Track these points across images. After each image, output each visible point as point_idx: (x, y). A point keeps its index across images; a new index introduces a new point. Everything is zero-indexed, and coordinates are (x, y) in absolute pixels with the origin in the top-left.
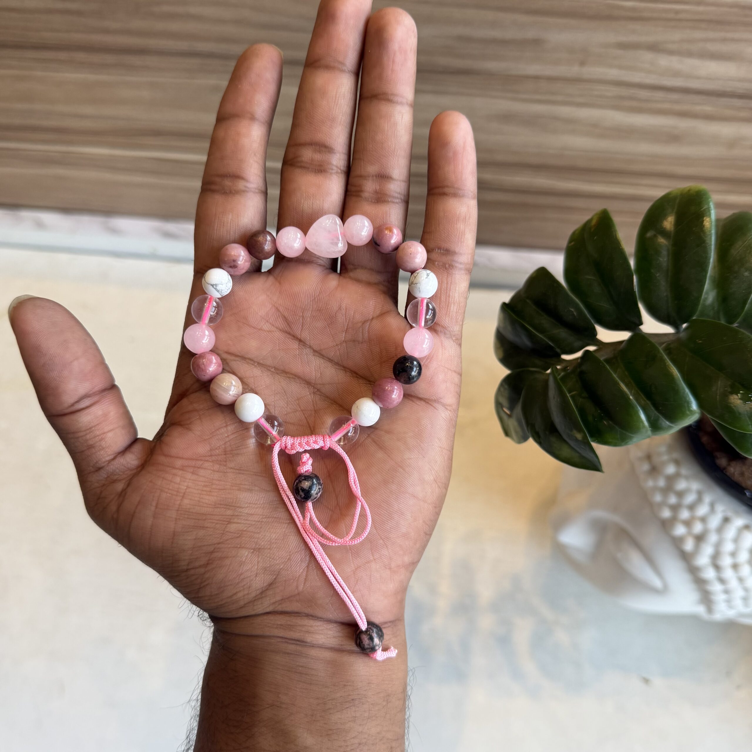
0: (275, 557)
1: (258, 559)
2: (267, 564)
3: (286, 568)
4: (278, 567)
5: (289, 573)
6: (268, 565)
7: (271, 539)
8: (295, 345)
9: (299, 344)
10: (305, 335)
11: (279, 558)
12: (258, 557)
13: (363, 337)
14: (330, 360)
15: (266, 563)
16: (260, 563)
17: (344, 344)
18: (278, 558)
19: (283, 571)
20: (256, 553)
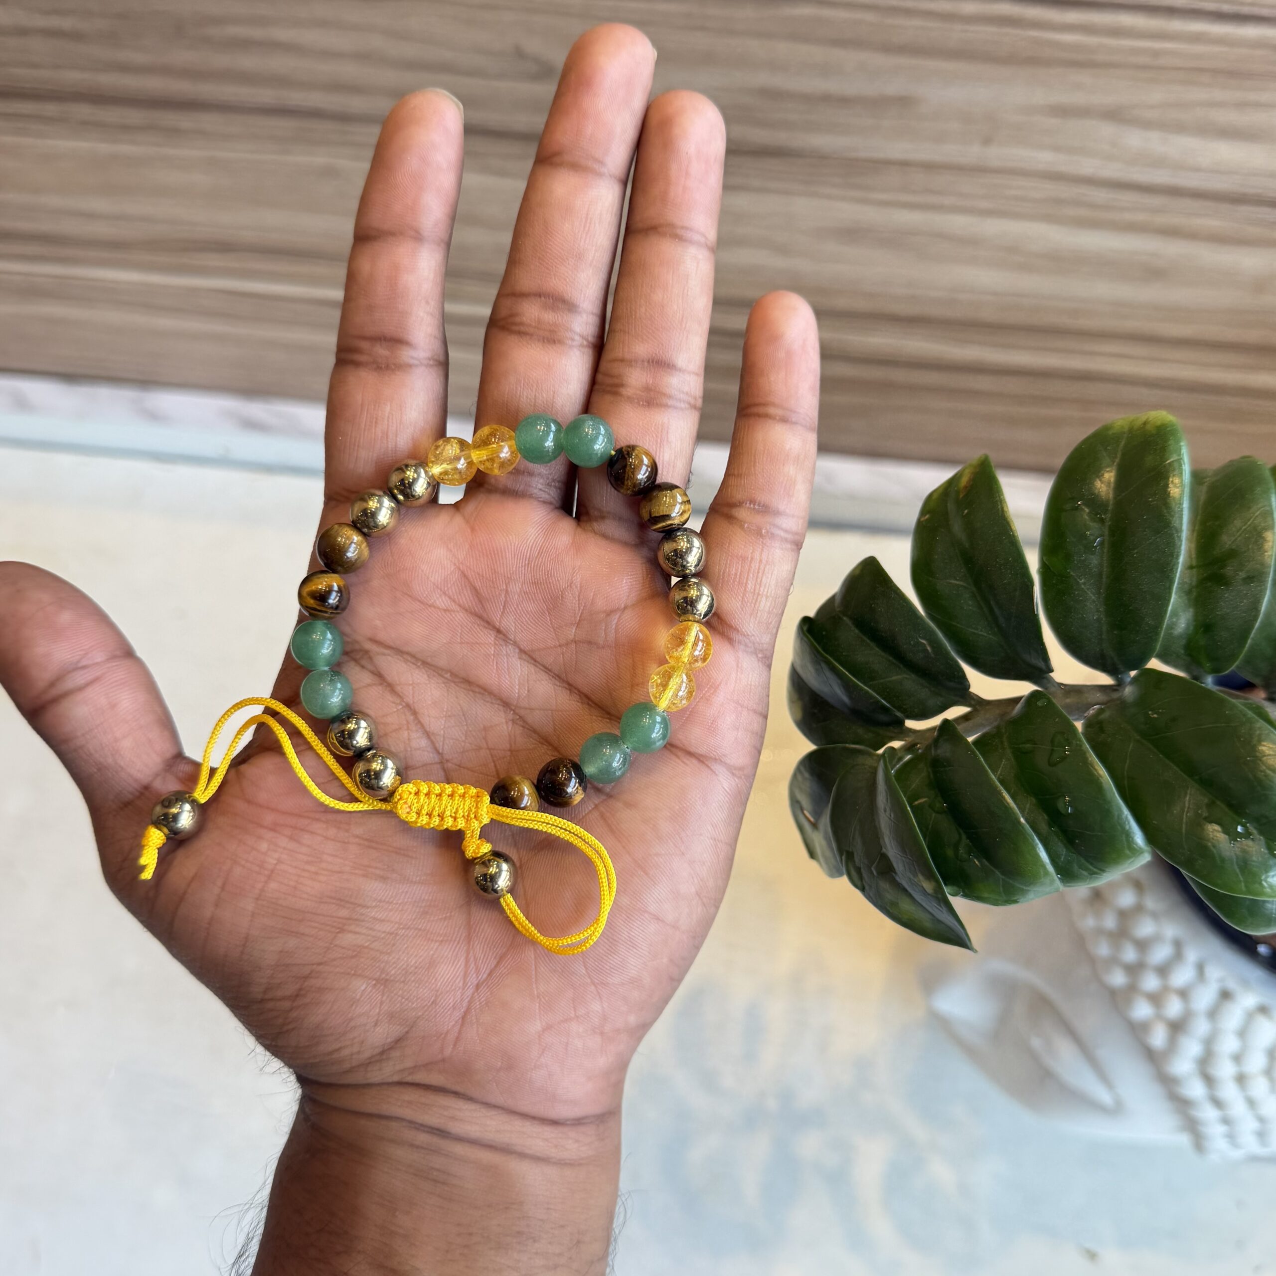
0: (412, 996)
1: (382, 998)
2: (396, 1007)
3: (427, 1017)
4: (414, 1013)
5: (431, 1025)
6: (398, 1010)
7: (408, 966)
8: (489, 637)
9: (496, 636)
10: (508, 623)
11: (417, 1000)
12: (383, 995)
13: (606, 638)
14: (547, 670)
15: (396, 1005)
16: (384, 1004)
17: (573, 646)
18: (415, 998)
19: (422, 1022)
20: (380, 987)
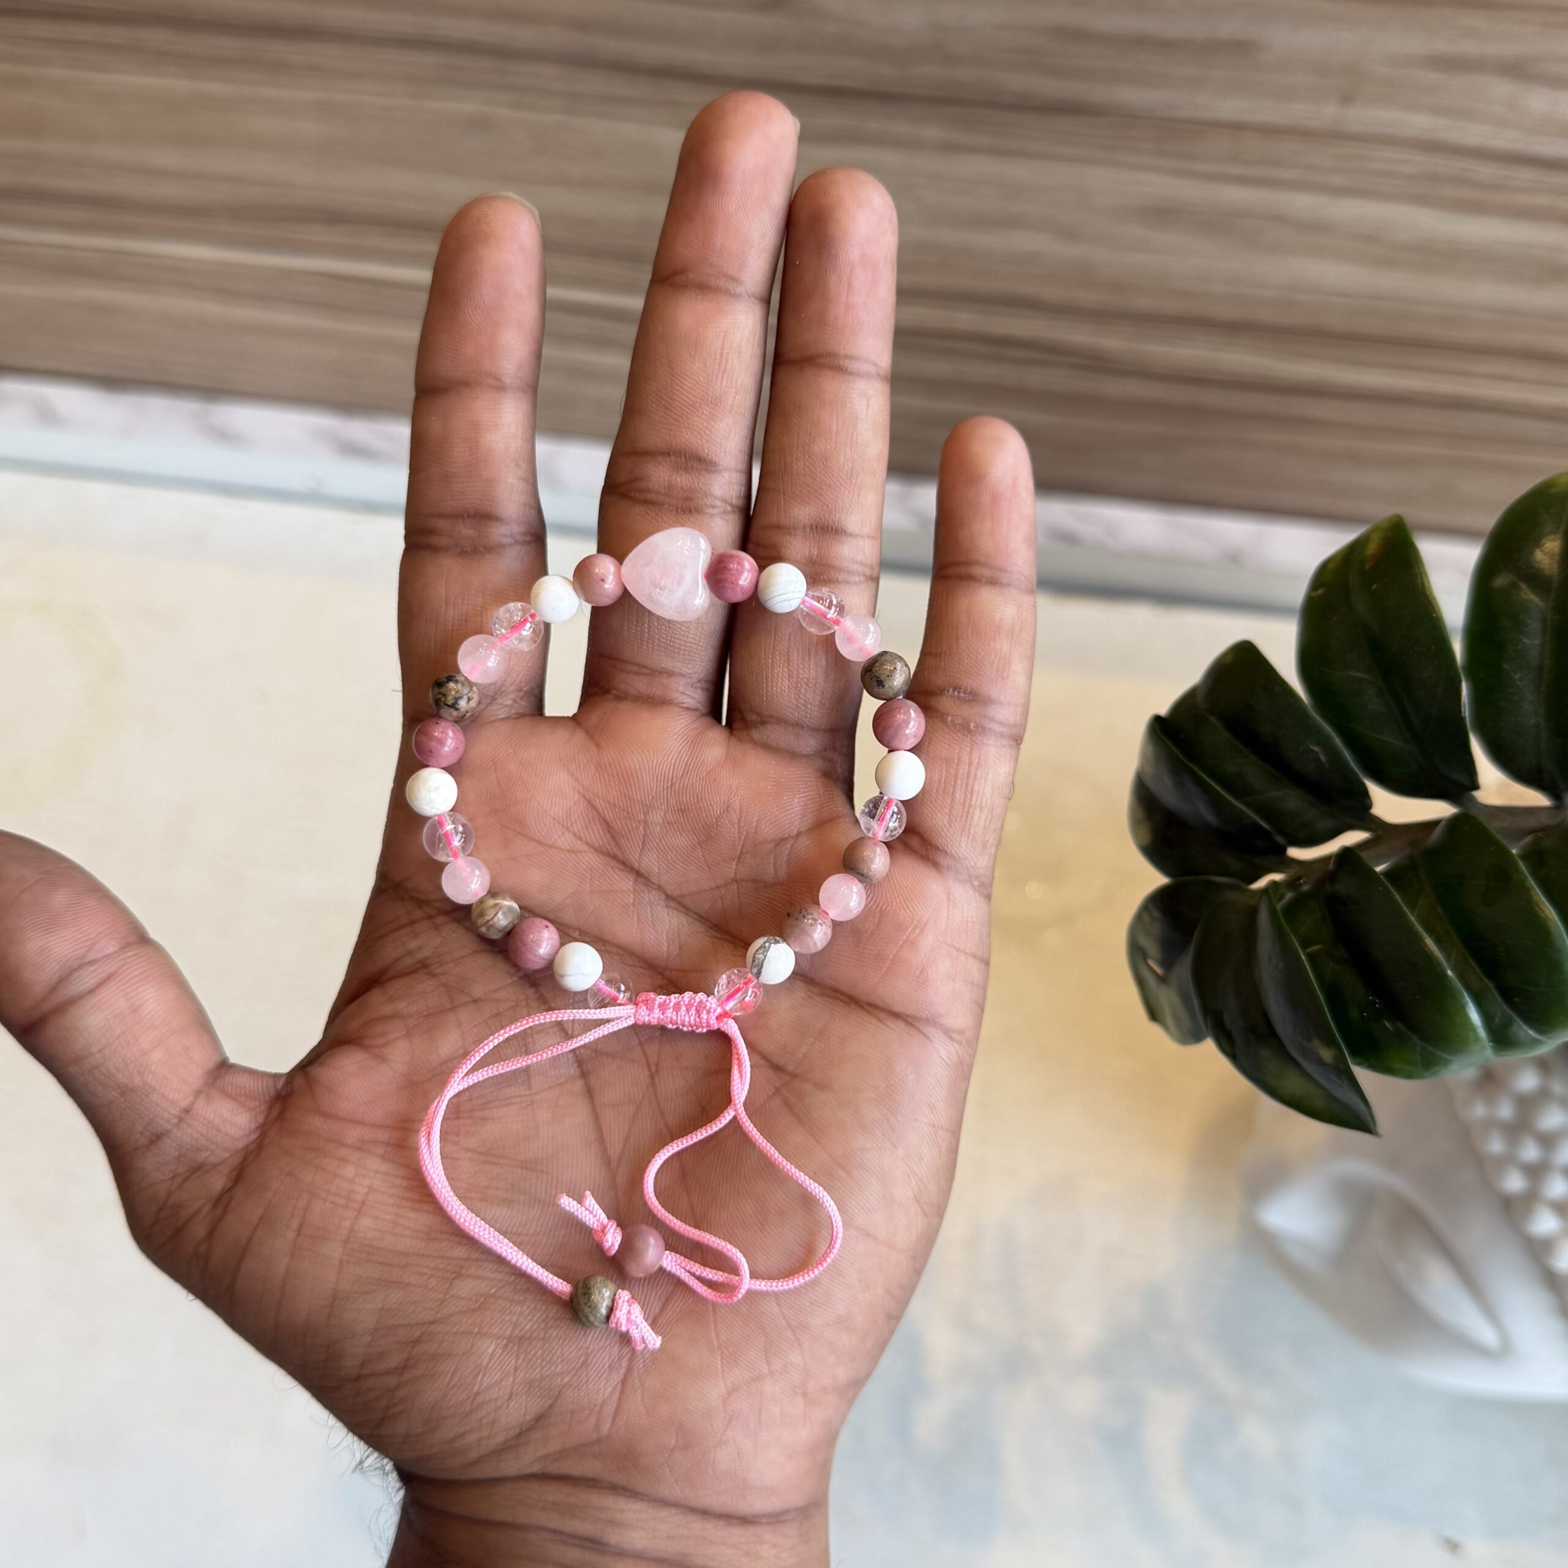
0: (555, 1358)
1: (516, 1361)
2: (535, 1373)
3: (576, 1384)
4: (559, 1380)
5: (582, 1394)
6: (538, 1376)
7: (547, 1317)
8: (625, 883)
9: (636, 880)
10: (650, 862)
11: (562, 1361)
12: (517, 1358)
13: (775, 873)
14: (701, 919)
15: (535, 1370)
16: (519, 1370)
17: (734, 887)
18: (559, 1360)
19: (569, 1391)
20: (513, 1348)
